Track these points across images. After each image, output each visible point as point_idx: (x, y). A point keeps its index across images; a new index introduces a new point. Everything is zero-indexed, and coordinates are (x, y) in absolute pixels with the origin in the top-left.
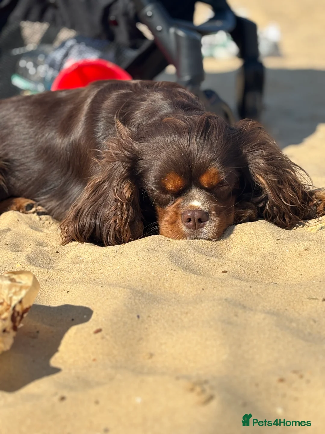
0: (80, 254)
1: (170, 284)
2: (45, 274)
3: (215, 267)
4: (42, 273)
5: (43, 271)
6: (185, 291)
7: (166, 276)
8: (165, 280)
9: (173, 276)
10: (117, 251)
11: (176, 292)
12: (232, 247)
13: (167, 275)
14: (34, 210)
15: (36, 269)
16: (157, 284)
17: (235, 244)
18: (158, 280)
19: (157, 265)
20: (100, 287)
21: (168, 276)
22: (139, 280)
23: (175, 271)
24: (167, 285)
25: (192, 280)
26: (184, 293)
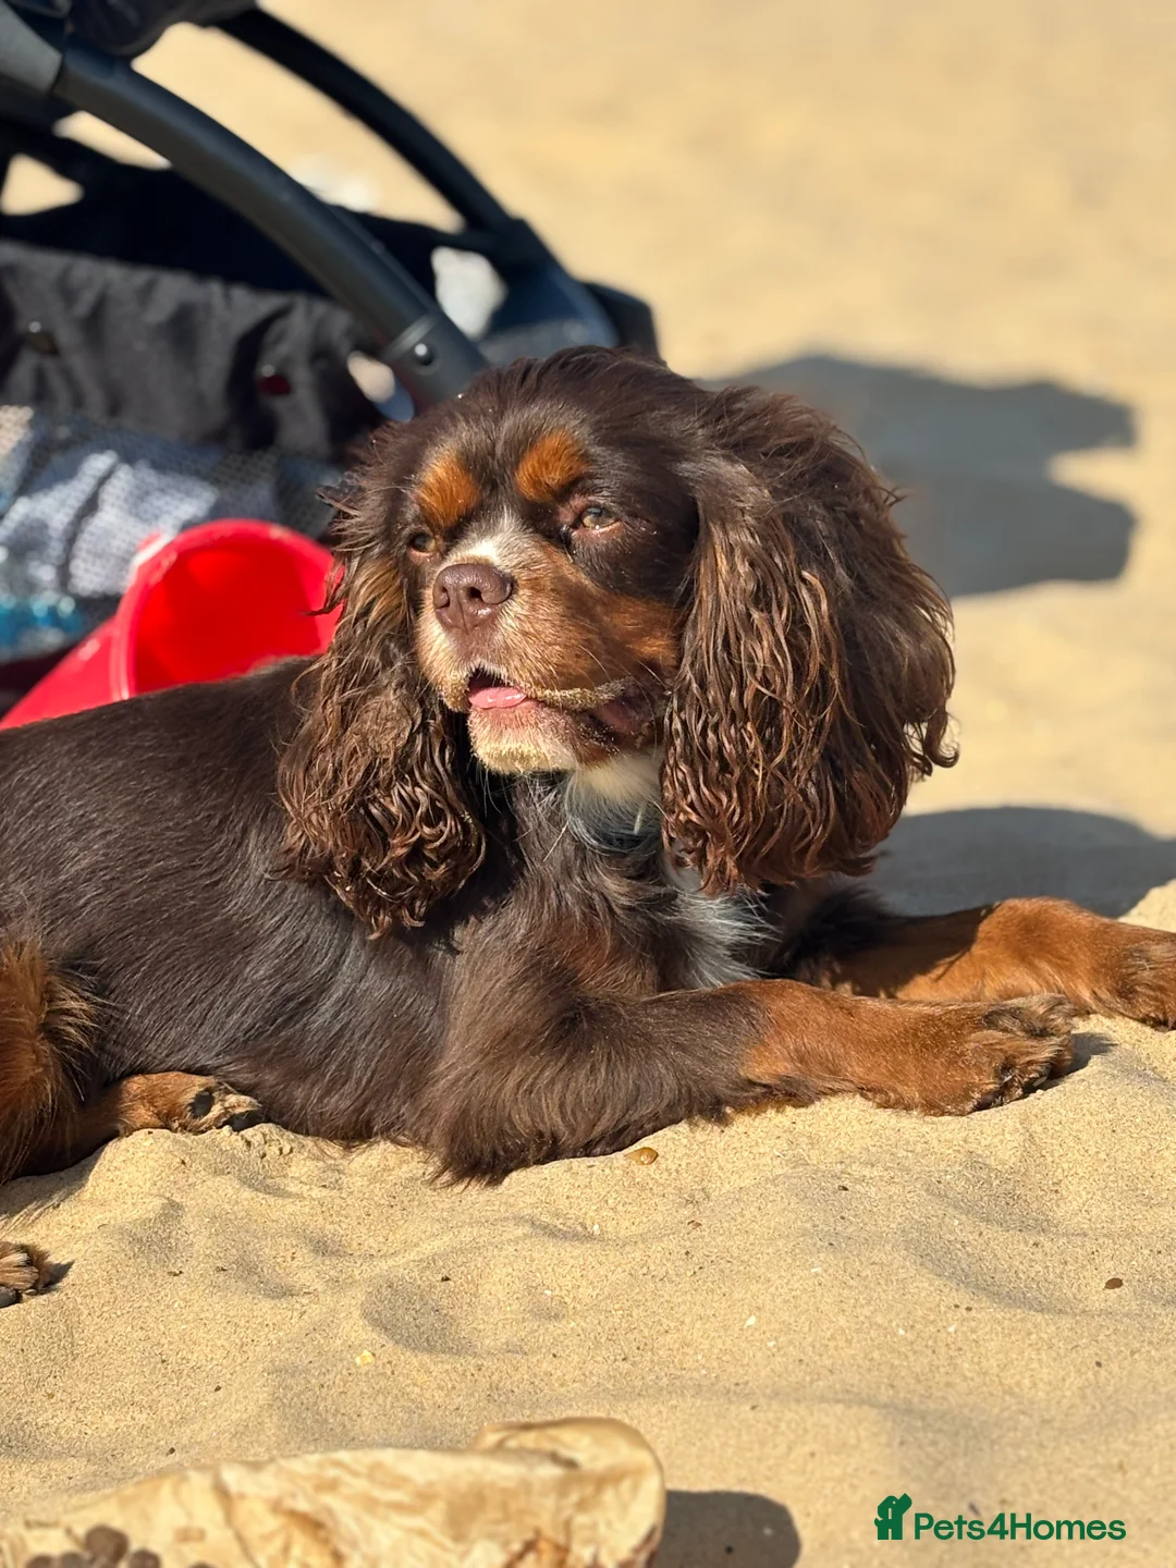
0: (538, 1275)
1: (976, 1360)
2: (473, 1375)
3: (1069, 1267)
4: (463, 1374)
5: (461, 1365)
6: (1041, 1379)
7: (949, 1333)
8: (953, 1346)
9: (973, 1331)
10: (687, 1253)
11: (1010, 1388)
12: (1061, 1181)
13: (951, 1329)
14: (216, 1110)
15: (435, 1364)
16: (934, 1369)
17: (1065, 1166)
18: (929, 1352)
19: (897, 1296)
20: (748, 1408)
21: (956, 1332)
22: (867, 1362)
23: (969, 1309)
24: (966, 1365)
25: (1045, 1336)
26: (1041, 1385)
